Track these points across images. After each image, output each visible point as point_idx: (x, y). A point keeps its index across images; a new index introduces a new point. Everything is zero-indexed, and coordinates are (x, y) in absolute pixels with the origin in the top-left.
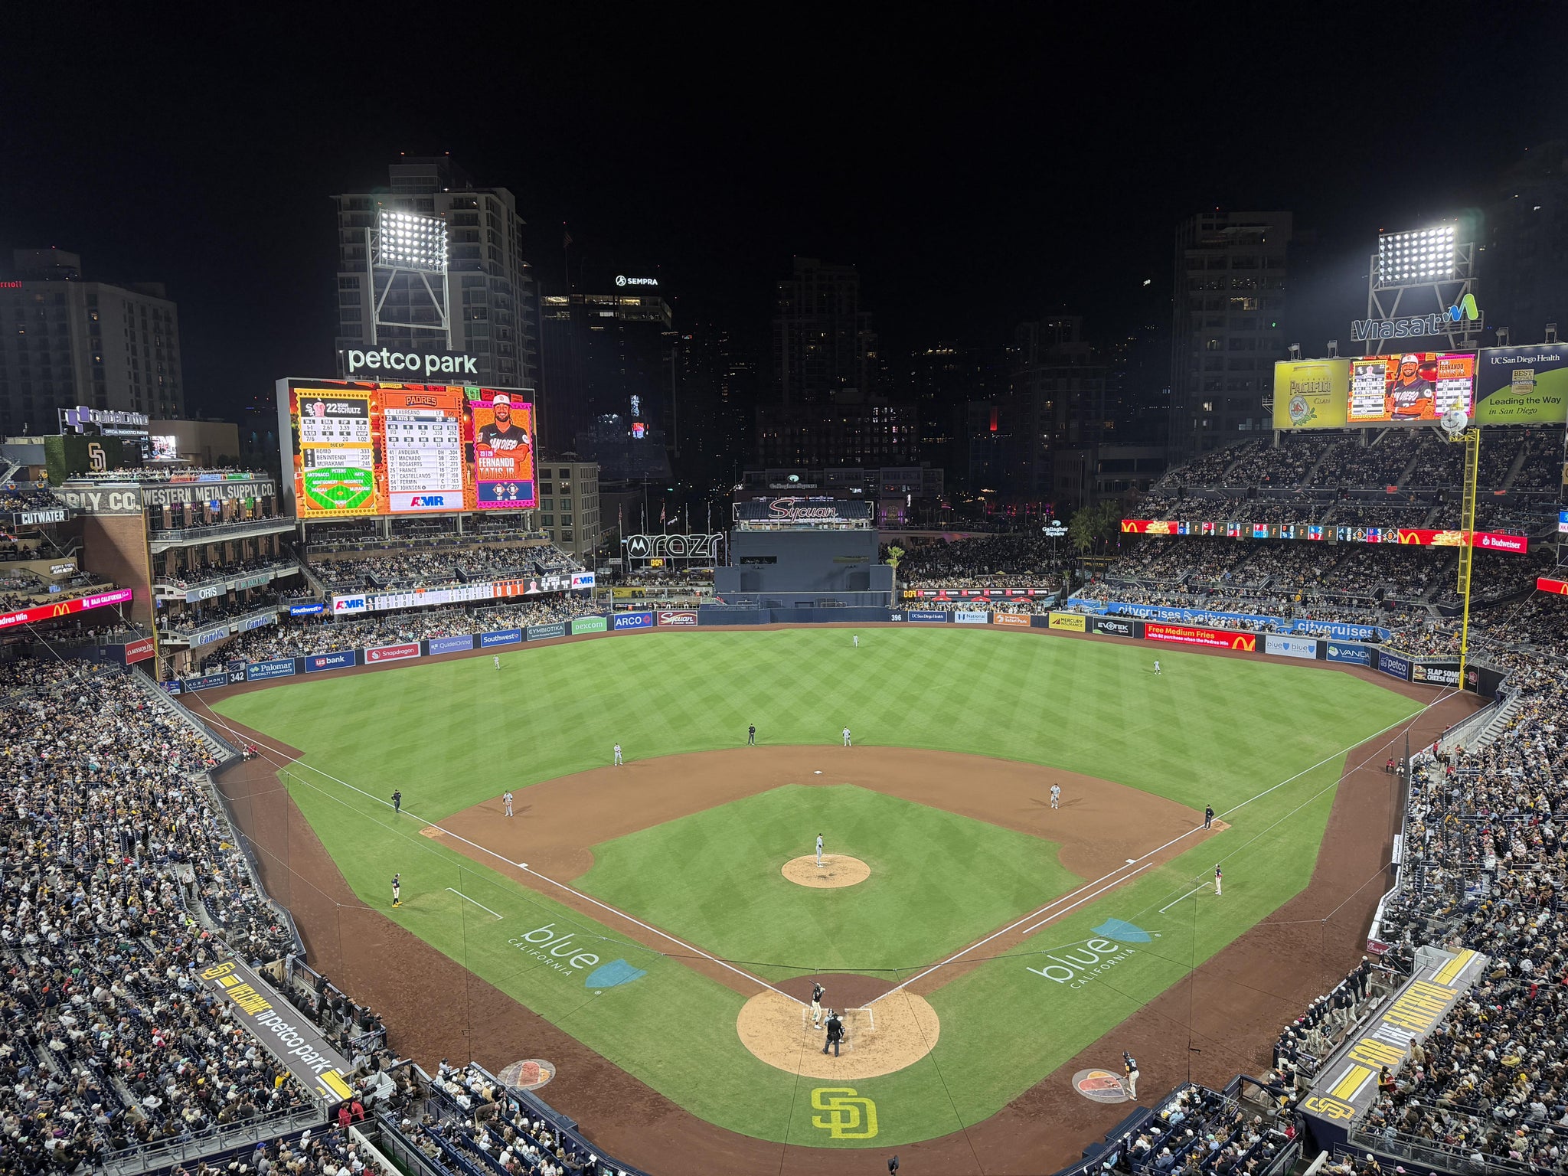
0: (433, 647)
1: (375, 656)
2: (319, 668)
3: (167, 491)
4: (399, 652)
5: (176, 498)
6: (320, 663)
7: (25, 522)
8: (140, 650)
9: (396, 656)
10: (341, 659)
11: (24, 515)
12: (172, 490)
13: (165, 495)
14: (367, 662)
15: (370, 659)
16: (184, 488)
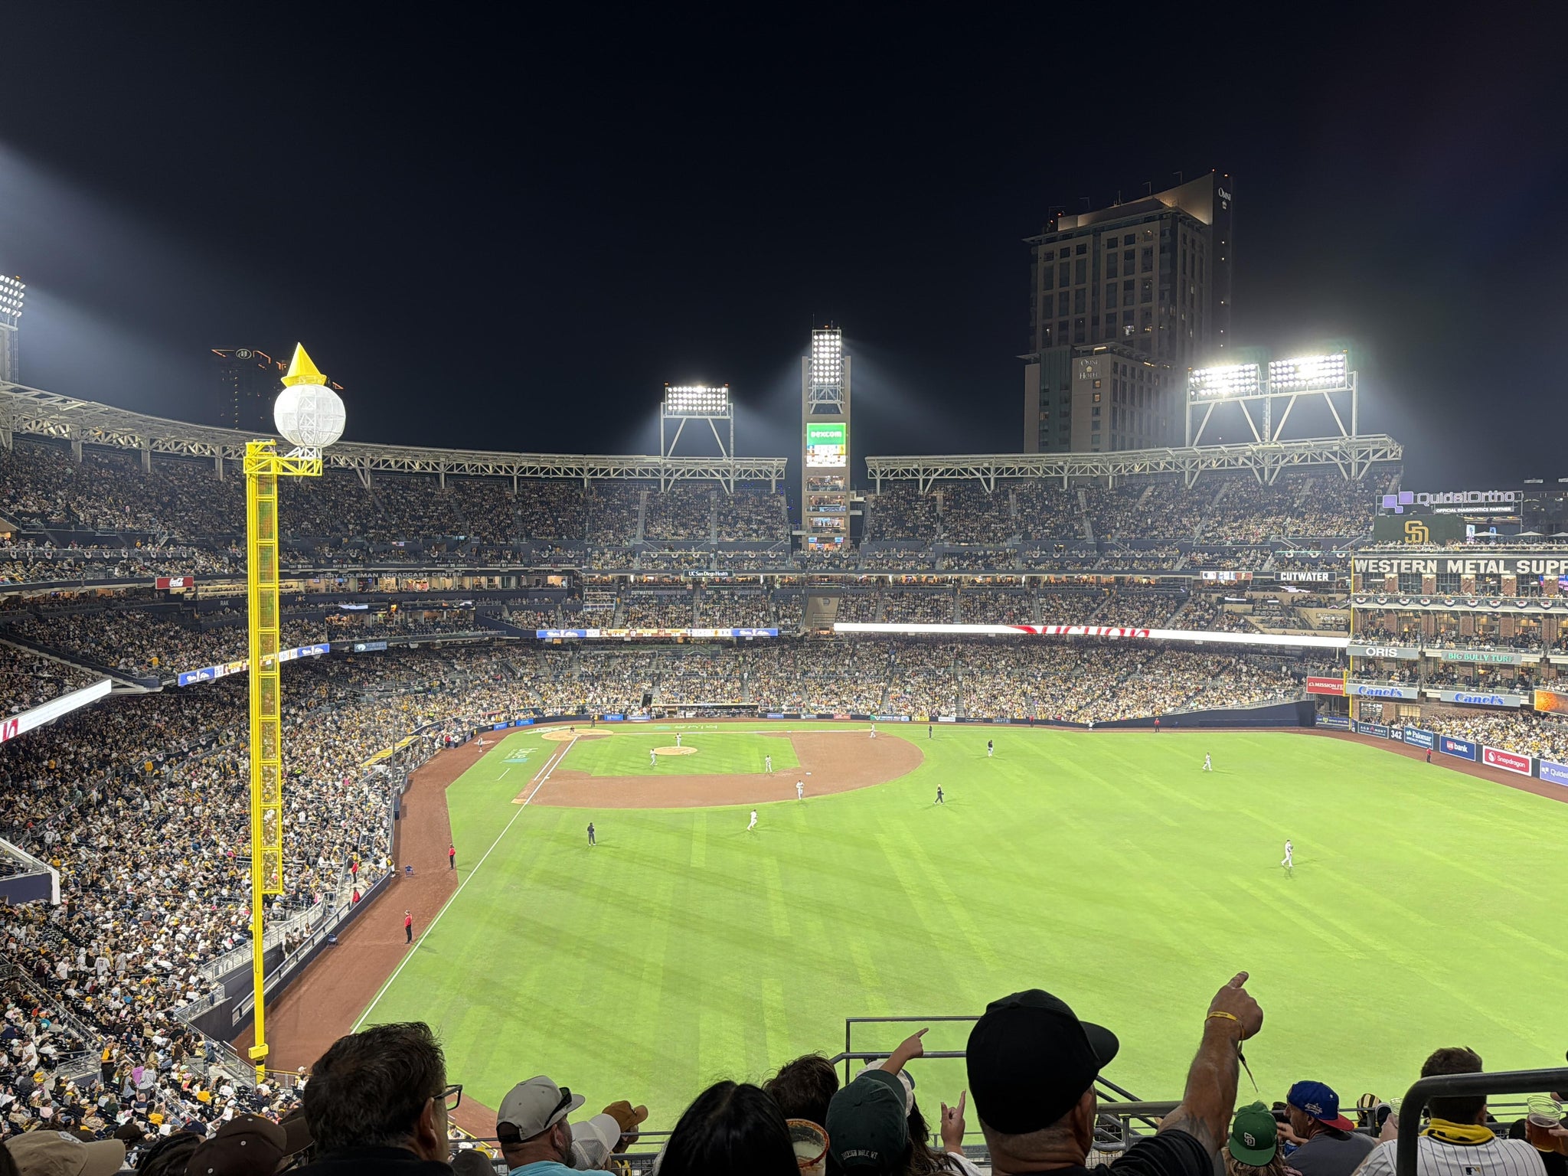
0: (1543, 770)
1: (1492, 758)
2: (1448, 750)
3: (1395, 562)
4: (1511, 762)
5: (1411, 569)
6: (1450, 746)
7: (1283, 579)
8: (1328, 686)
9: (1509, 765)
10: (1465, 749)
11: (1283, 574)
12: (1403, 562)
13: (1391, 565)
14: (1484, 762)
15: (1488, 760)
16: (1425, 560)
